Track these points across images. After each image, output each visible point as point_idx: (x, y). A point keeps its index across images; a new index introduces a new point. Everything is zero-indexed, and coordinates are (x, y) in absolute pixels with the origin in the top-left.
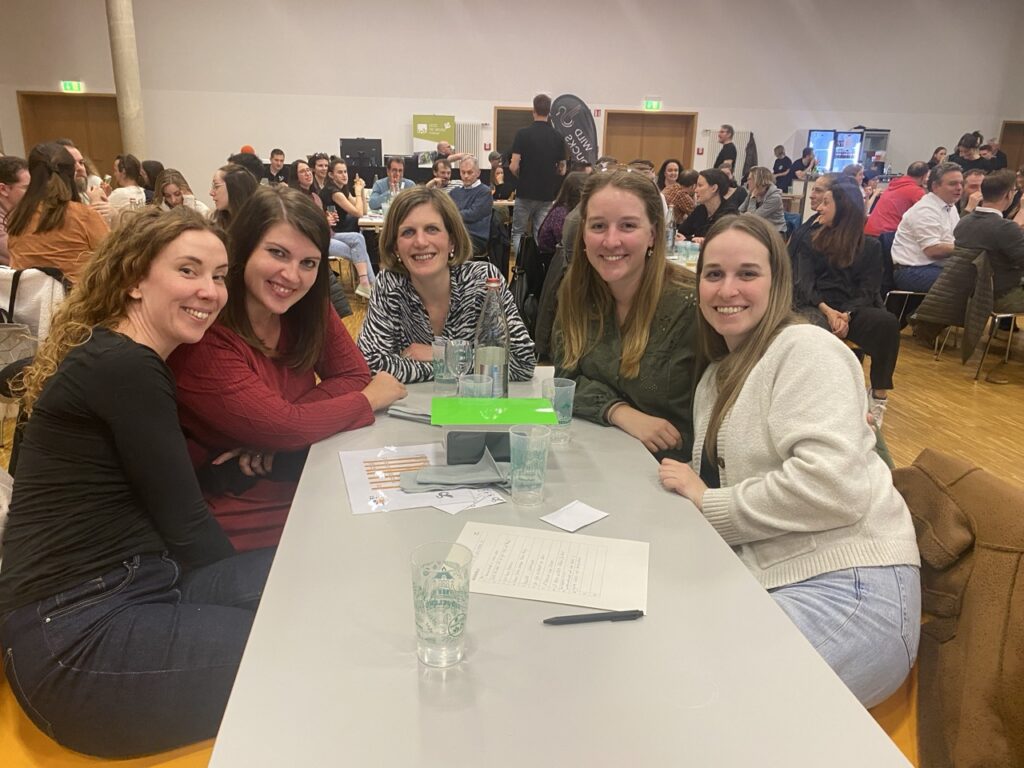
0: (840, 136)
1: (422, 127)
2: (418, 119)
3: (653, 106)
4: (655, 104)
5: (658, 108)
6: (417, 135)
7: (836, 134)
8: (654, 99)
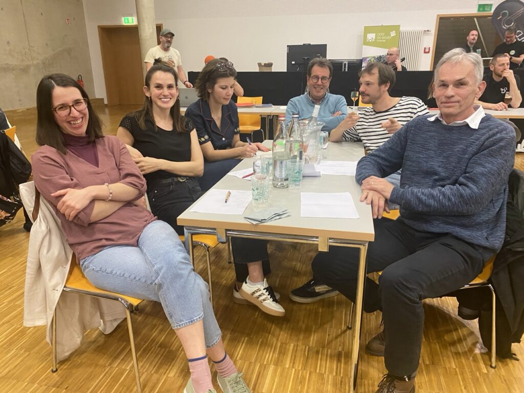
1: (371, 36)
2: (368, 30)
6: (366, 43)
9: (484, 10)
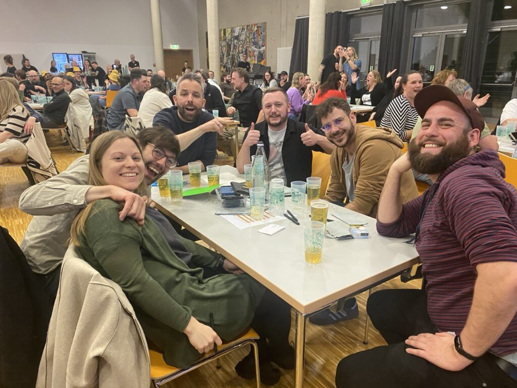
0: (69, 56)
7: (67, 55)
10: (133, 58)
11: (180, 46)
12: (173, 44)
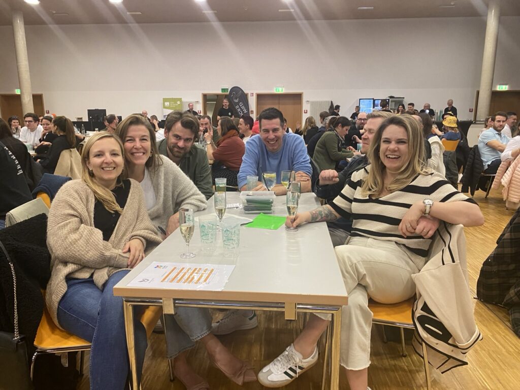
0: (376, 101)
1: (167, 104)
2: (165, 100)
3: (280, 90)
4: (280, 89)
5: (282, 91)
6: (165, 107)
8: (280, 87)
9: (225, 92)
10: (450, 103)
11: (509, 88)
12: (500, 85)
